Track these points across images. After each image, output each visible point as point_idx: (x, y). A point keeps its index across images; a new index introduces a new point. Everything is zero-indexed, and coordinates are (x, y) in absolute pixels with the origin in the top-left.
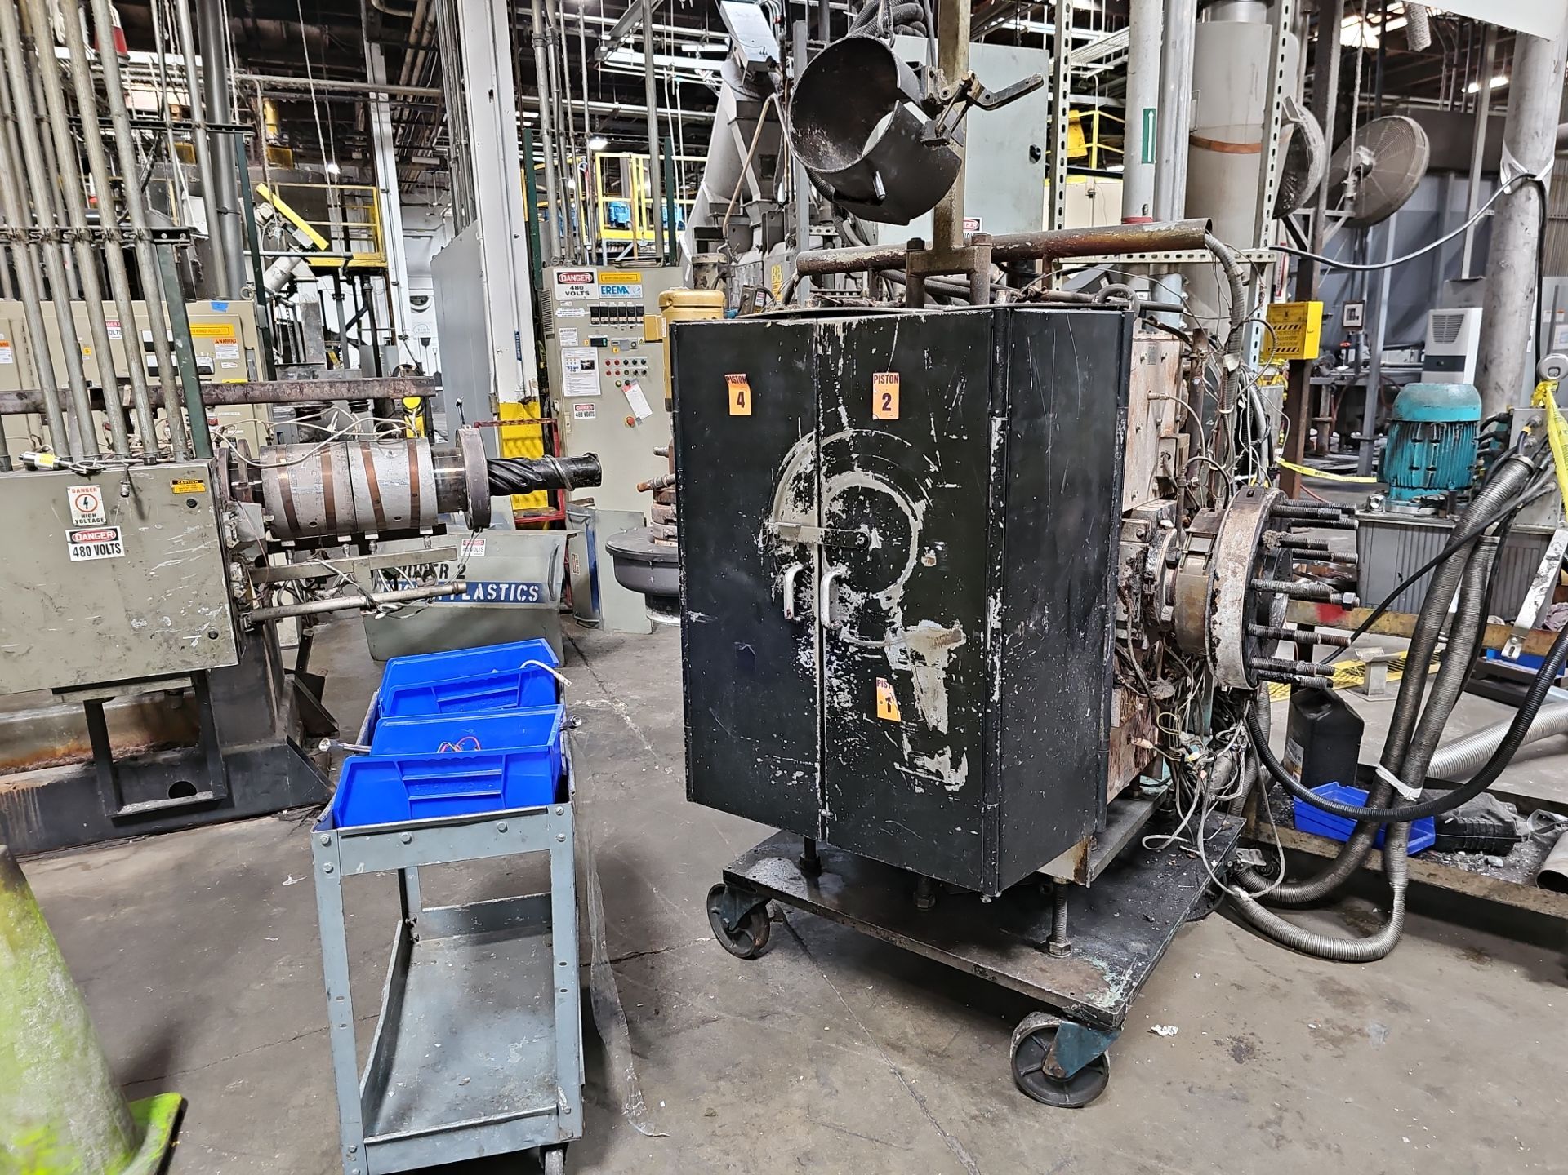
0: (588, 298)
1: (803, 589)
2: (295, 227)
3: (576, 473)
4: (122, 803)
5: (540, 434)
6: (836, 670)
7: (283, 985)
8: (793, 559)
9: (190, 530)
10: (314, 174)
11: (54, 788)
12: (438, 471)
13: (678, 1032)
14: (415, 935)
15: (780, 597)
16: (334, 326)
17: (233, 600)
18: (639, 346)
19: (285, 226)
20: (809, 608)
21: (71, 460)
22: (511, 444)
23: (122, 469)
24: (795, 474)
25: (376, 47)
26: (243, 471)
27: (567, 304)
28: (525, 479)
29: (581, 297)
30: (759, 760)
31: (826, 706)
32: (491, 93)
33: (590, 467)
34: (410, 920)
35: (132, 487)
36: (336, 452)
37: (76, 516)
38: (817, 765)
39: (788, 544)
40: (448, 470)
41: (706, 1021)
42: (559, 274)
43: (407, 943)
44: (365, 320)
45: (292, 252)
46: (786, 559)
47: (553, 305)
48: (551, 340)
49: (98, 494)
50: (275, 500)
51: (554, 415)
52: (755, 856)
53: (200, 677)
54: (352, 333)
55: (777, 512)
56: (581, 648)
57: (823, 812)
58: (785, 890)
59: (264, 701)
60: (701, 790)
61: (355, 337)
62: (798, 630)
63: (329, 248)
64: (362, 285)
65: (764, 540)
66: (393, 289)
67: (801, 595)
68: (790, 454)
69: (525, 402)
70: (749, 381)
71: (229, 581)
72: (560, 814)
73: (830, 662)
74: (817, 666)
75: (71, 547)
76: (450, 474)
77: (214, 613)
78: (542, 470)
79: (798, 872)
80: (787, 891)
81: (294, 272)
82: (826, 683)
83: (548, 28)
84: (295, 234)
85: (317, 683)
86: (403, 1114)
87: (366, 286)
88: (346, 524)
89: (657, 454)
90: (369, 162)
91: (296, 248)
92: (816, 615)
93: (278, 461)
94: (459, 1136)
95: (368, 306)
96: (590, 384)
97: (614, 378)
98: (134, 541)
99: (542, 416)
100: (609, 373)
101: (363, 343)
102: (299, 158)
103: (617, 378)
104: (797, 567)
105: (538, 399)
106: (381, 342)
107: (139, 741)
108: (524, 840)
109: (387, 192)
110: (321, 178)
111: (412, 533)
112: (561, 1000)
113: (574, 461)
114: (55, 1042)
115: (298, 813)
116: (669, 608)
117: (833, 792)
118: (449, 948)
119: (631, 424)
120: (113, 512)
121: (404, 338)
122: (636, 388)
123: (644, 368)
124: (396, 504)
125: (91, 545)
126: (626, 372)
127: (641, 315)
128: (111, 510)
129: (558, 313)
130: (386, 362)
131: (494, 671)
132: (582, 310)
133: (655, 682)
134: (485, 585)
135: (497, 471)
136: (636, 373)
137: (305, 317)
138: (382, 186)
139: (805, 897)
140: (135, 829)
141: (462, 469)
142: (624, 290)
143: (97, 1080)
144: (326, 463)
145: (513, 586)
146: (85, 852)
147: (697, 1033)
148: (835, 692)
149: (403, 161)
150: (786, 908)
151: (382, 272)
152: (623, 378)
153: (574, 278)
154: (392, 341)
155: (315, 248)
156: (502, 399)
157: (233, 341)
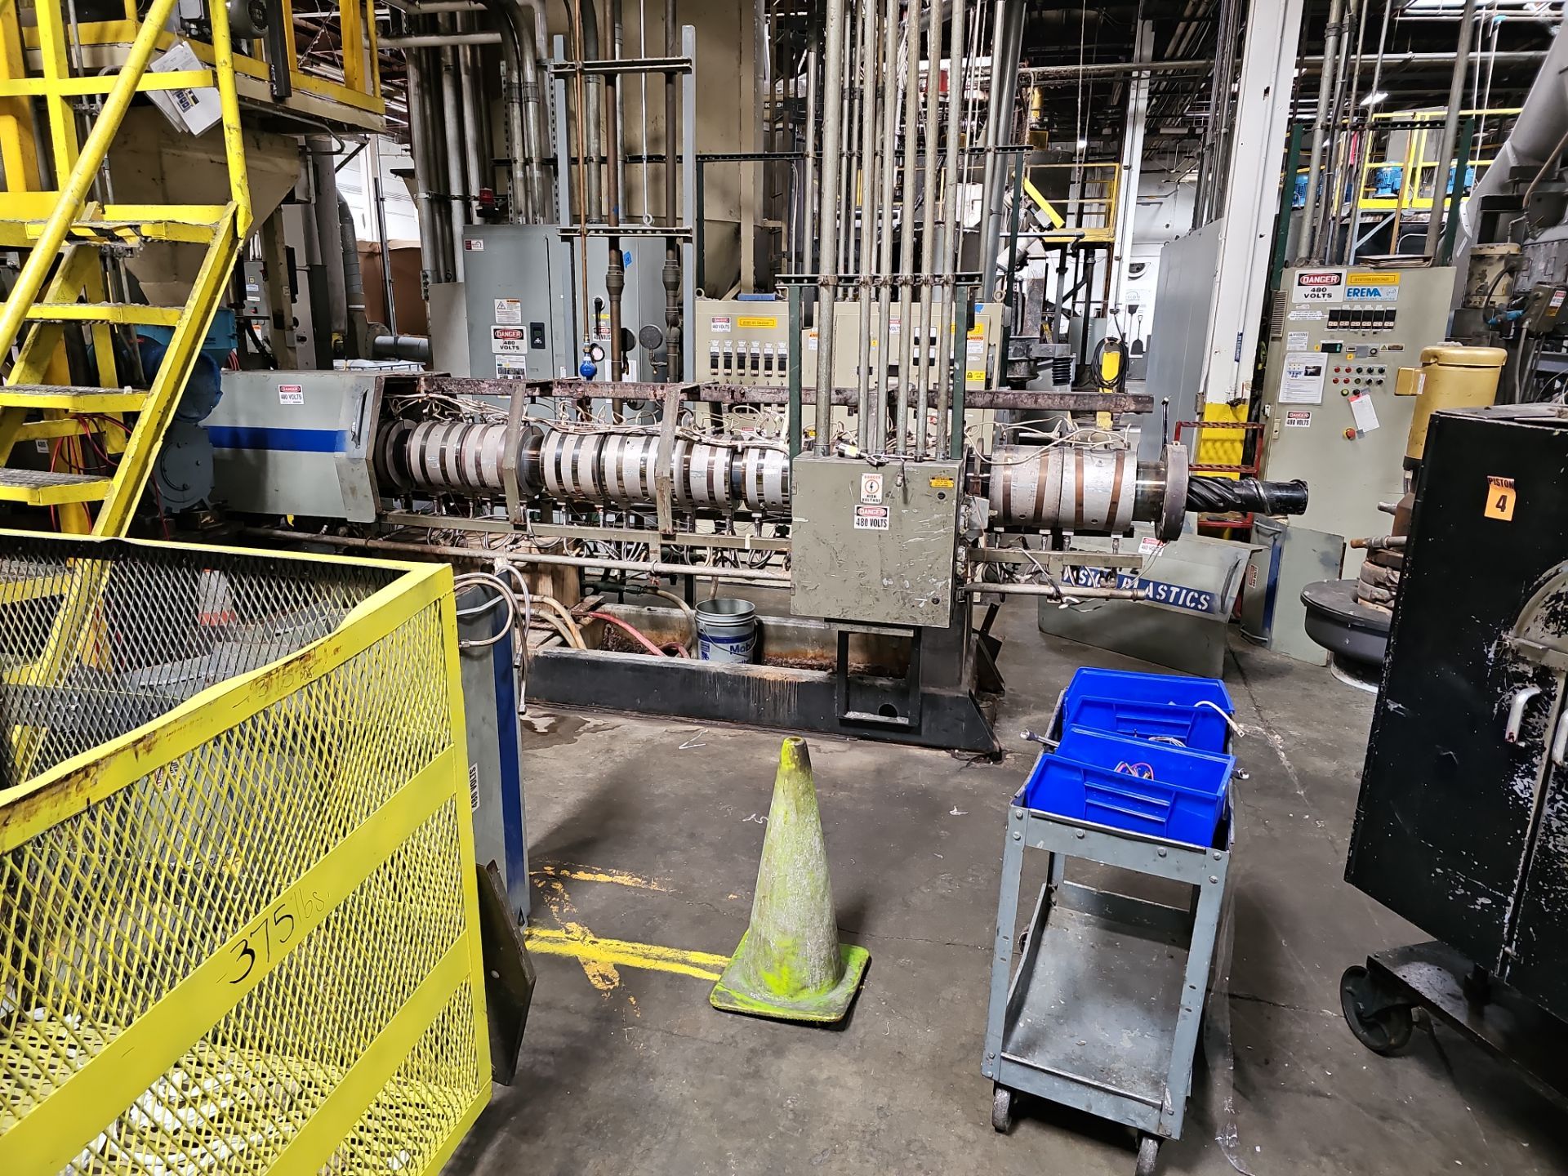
0: (1330, 300)
1: (1536, 714)
2: (1038, 208)
3: (1279, 499)
4: (848, 710)
5: (1243, 438)
6: (1560, 811)
7: (943, 896)
8: (1531, 681)
9: (936, 516)
10: (1064, 154)
11: (808, 685)
12: (1140, 482)
13: (1285, 1090)
14: (1053, 900)
15: (1505, 715)
16: (1051, 296)
17: (955, 576)
18: (1381, 353)
19: (1029, 208)
20: (1540, 736)
21: (867, 452)
22: (1209, 444)
23: (899, 463)
24: (1553, 592)
25: (1149, 23)
26: (977, 466)
27: (1303, 307)
28: (1223, 499)
29: (1322, 299)
30: (1439, 870)
31: (1537, 843)
32: (1267, 91)
33: (1296, 494)
34: (1052, 886)
35: (904, 480)
36: (1053, 456)
37: (864, 495)
38: (1511, 900)
39: (1528, 663)
40: (1150, 483)
41: (1317, 1093)
42: (1301, 275)
43: (1047, 905)
44: (1081, 294)
45: (1031, 232)
46: (1521, 678)
47: (1288, 307)
48: (1276, 343)
49: (880, 481)
50: (997, 493)
51: (1262, 420)
52: (1410, 955)
53: (918, 630)
54: (1068, 305)
55: (1520, 628)
56: (1242, 665)
57: (1507, 949)
58: (1438, 1003)
59: (957, 658)
60: (1360, 872)
61: (1070, 307)
62: (1521, 757)
63: (1064, 226)
64: (1086, 258)
65: (1496, 653)
66: (1115, 264)
67: (1531, 720)
68: (1552, 571)
69: (1234, 404)
70: (1516, 487)
71: (955, 560)
72: (1217, 859)
73: (1553, 800)
74: (1535, 799)
75: (856, 517)
76: (1150, 486)
77: (940, 584)
78: (1243, 492)
79: (1459, 991)
80: (1443, 1007)
81: (1029, 250)
82: (1543, 820)
83: (1347, 15)
84: (1037, 215)
85: (995, 646)
86: (1029, 1046)
87: (1090, 260)
88: (1049, 520)
89: (1382, 509)
90: (1119, 137)
91: (1035, 227)
92: (1547, 745)
93: (1006, 460)
94: (1075, 1087)
95: (1088, 279)
96: (1312, 391)
97: (1342, 386)
98: (898, 519)
99: (1249, 419)
100: (1336, 381)
101: (1075, 314)
102: (1054, 138)
103: (1345, 386)
104: (1535, 690)
105: (1248, 402)
106: (1093, 314)
107: (860, 660)
108: (1178, 870)
109: (1129, 168)
110: (1070, 157)
111: (1105, 533)
112: (1184, 1017)
113: (1279, 487)
114: (809, 884)
115: (966, 755)
116: (1360, 673)
117: (1524, 933)
118: (1080, 922)
119: (1350, 436)
120: (887, 496)
121: (1115, 312)
122: (1366, 398)
123: (1380, 377)
124: (1096, 506)
125: (869, 518)
126: (1358, 381)
127: (1393, 319)
128: (886, 494)
129: (1292, 316)
130: (1093, 334)
131: (1171, 703)
132: (1319, 313)
133: (1321, 722)
134: (1156, 585)
135: (1197, 488)
136: (1369, 382)
137: (1030, 291)
138: (1126, 162)
139: (1463, 1020)
140: (852, 730)
141: (1163, 483)
142: (1376, 293)
143: (826, 921)
144: (1044, 465)
145: (1184, 591)
146: (819, 738)
147: (1307, 1100)
148: (1552, 833)
149: (1151, 132)
150: (1434, 1020)
151: (1109, 246)
152: (1352, 387)
153: (1318, 280)
154: (1101, 314)
155: (1052, 226)
156: (1209, 399)
157: (981, 338)
